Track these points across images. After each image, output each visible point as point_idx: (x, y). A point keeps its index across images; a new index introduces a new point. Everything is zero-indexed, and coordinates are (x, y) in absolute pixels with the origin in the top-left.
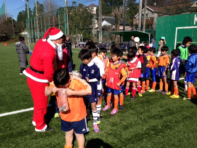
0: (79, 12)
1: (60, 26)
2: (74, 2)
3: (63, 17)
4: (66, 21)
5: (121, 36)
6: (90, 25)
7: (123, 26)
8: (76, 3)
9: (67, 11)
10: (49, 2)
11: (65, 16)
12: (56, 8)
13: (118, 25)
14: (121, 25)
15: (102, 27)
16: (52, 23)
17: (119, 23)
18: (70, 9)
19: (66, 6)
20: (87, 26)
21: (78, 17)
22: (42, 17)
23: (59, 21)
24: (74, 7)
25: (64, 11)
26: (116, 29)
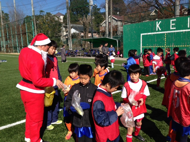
0: (47, 21)
1: (28, 34)
2: (42, 11)
3: (31, 26)
4: (34, 29)
5: (90, 42)
6: (59, 33)
7: (91, 33)
8: (44, 12)
9: (35, 19)
10: (15, 11)
11: (33, 24)
12: (22, 16)
13: (87, 32)
14: (90, 32)
15: (72, 34)
16: (19, 31)
17: (88, 31)
18: (37, 17)
19: (33, 14)
20: (57, 34)
21: (47, 26)
22: (8, 25)
23: (26, 29)
24: (42, 15)
25: (31, 19)
26: (85, 36)
